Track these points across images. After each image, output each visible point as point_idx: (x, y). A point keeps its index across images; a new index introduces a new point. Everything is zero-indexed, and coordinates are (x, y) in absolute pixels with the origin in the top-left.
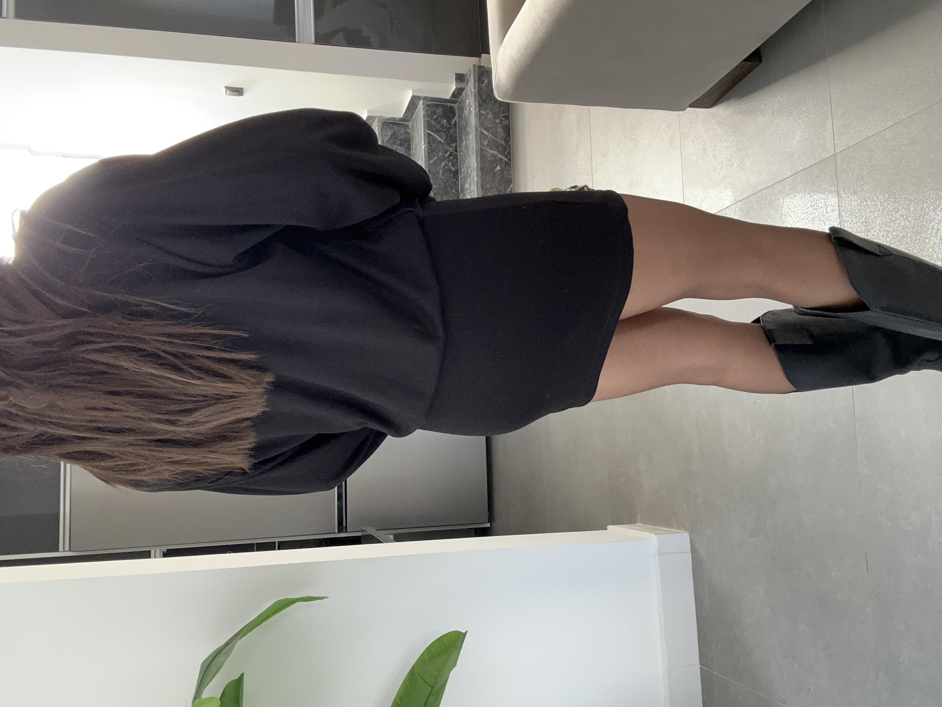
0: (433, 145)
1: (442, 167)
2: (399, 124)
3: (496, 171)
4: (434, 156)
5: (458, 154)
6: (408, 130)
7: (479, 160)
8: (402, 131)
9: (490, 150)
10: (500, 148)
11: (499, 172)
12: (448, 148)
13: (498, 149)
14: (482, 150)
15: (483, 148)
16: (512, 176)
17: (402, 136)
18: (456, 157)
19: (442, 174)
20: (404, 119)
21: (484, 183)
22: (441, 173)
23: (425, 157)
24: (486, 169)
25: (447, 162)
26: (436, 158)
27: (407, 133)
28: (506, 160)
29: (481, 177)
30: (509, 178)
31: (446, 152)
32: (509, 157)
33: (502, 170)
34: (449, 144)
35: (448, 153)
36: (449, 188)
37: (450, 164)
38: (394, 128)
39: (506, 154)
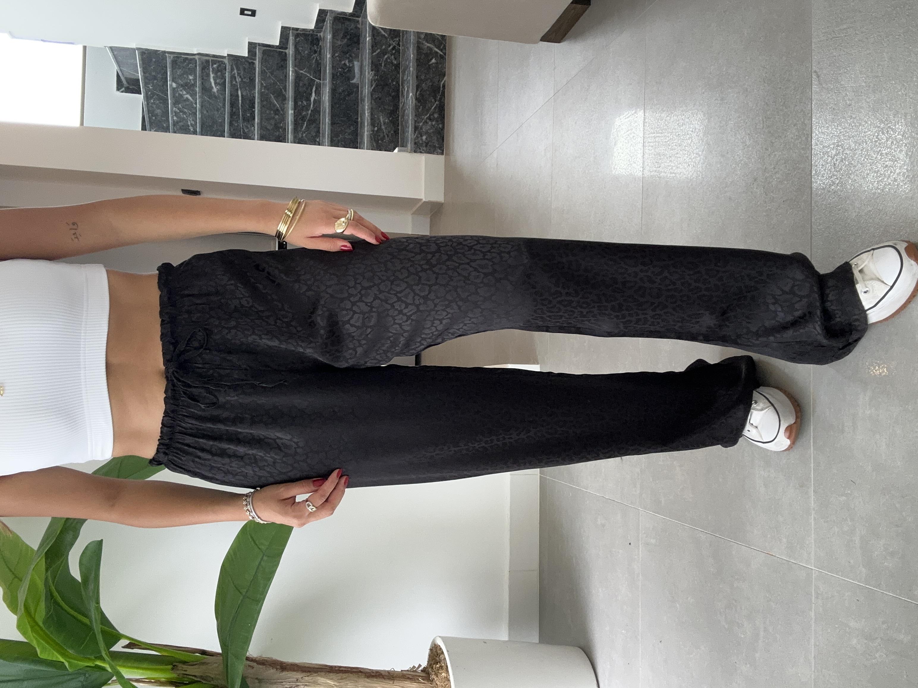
0: (377, 38)
1: (384, 59)
2: (350, 19)
3: (431, 63)
4: (377, 50)
5: (401, 48)
6: (358, 26)
7: (415, 51)
8: (352, 27)
9: (426, 44)
10: (436, 41)
11: (433, 65)
12: (391, 42)
13: (434, 43)
14: (418, 43)
15: (420, 40)
16: (446, 69)
17: (352, 31)
18: (398, 51)
19: (385, 65)
20: (354, 14)
21: (419, 74)
22: (383, 65)
23: (369, 49)
24: (421, 61)
25: (389, 55)
26: (379, 50)
27: (356, 28)
28: (441, 53)
29: (417, 68)
30: (443, 71)
31: (390, 46)
32: (443, 51)
33: (437, 63)
34: (392, 38)
35: (391, 47)
36: (390, 80)
37: (393, 57)
38: (343, 23)
39: (441, 47)
